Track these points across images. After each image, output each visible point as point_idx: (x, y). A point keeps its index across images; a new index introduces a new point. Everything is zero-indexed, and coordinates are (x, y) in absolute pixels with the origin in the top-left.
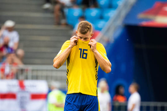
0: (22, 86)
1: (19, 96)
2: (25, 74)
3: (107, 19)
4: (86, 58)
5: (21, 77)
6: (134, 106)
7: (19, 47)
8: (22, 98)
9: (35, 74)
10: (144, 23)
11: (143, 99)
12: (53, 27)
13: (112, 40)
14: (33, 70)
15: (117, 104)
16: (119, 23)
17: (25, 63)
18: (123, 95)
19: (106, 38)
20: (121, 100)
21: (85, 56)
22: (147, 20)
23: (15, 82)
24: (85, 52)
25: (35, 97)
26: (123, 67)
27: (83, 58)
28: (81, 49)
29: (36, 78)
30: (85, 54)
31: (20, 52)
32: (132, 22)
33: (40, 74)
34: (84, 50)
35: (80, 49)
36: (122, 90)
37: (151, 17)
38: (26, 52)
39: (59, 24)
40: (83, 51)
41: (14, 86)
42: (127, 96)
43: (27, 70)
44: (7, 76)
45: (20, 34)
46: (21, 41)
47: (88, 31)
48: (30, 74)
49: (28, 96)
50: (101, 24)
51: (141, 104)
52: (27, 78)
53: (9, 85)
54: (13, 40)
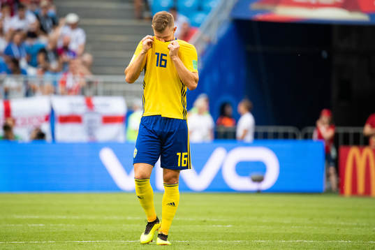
0: (90, 104)
1: (86, 118)
2: (93, 88)
3: (207, 11)
4: (165, 66)
5: (88, 93)
6: (246, 132)
7: (85, 51)
8: (91, 122)
9: (108, 87)
10: (260, 17)
11: (258, 122)
12: (134, 22)
13: (215, 39)
14: (105, 83)
15: (222, 130)
16: (225, 16)
17: (94, 73)
18: (230, 117)
19: (206, 37)
20: (228, 123)
21: (163, 63)
22: (263, 12)
23: (80, 100)
24: (164, 57)
25: (108, 120)
26: (230, 78)
27: (161, 66)
28: (158, 54)
29: (109, 93)
30: (164, 60)
31: (87, 58)
32: (243, 15)
33: (114, 87)
34: (162, 55)
35: (156, 53)
36: (229, 110)
37: (268, 7)
38: (95, 58)
39: (141, 18)
40: (161, 57)
41: (78, 105)
42: (236, 118)
43: (97, 83)
44: (69, 92)
45: (87, 33)
46: (88, 41)
47: (165, 26)
48: (100, 88)
49: (98, 119)
50: (199, 17)
51: (256, 129)
52: (96, 94)
53: (72, 104)
54: (77, 40)
